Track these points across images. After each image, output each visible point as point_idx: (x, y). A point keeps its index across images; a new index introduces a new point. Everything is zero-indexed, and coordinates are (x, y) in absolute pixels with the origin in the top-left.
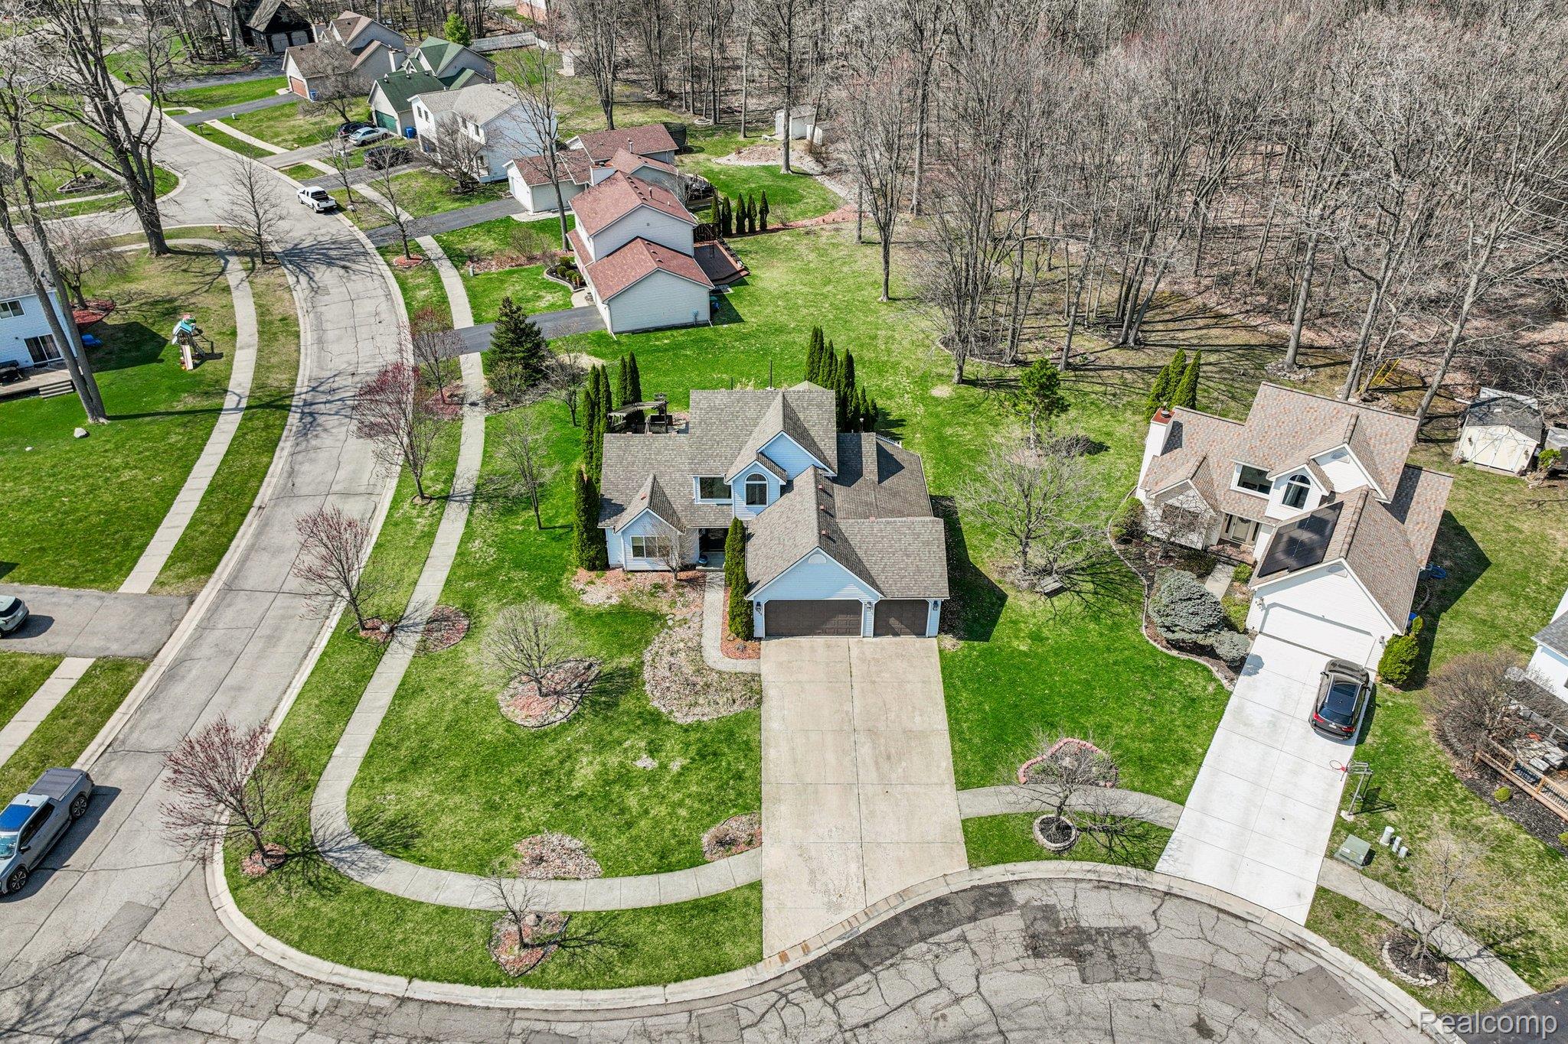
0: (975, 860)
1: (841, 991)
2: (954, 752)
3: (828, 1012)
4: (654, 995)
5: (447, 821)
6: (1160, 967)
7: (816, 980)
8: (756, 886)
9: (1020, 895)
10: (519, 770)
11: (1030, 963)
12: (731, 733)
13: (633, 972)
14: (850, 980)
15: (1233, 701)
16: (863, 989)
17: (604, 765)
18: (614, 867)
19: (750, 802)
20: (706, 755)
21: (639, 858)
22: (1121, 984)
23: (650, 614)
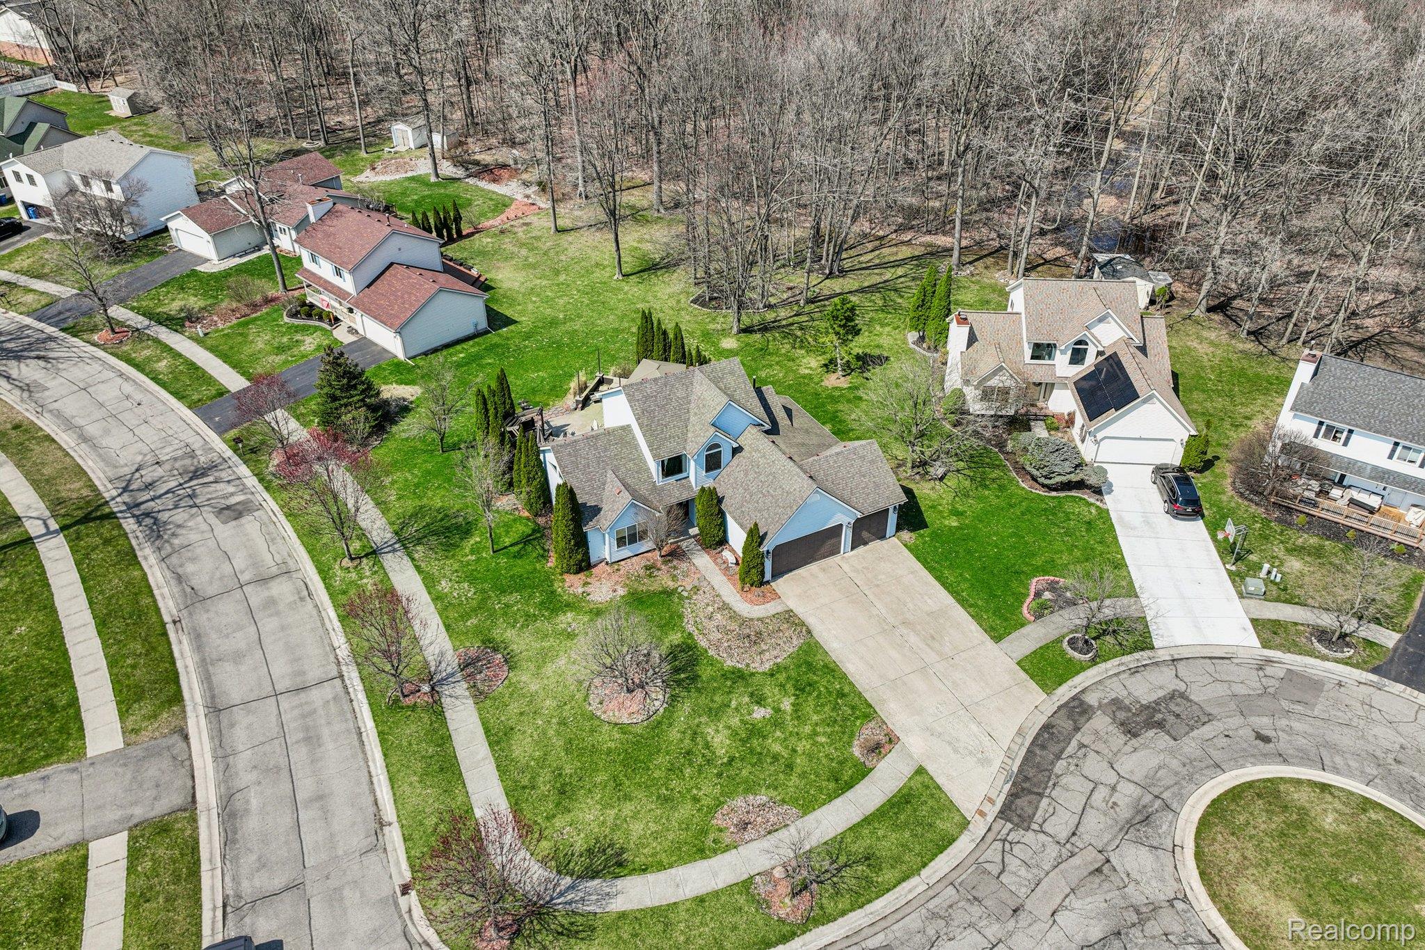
0: (1048, 687)
1: (1038, 818)
2: (972, 616)
3: (1042, 837)
4: (915, 886)
5: (637, 828)
6: (1208, 709)
7: (1016, 819)
8: (921, 771)
9: (1092, 699)
10: (661, 760)
11: (1134, 741)
12: (809, 665)
13: (888, 875)
14: (1037, 808)
15: (1113, 515)
16: (1051, 810)
17: (729, 728)
18: (807, 805)
19: (868, 713)
20: (802, 689)
21: (820, 789)
22: (1196, 732)
23: (661, 593)
